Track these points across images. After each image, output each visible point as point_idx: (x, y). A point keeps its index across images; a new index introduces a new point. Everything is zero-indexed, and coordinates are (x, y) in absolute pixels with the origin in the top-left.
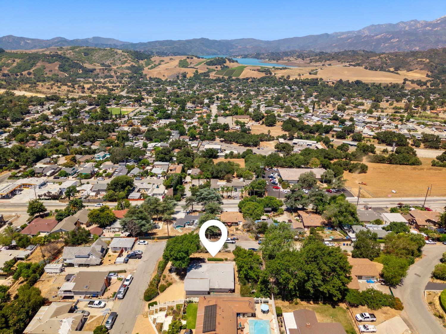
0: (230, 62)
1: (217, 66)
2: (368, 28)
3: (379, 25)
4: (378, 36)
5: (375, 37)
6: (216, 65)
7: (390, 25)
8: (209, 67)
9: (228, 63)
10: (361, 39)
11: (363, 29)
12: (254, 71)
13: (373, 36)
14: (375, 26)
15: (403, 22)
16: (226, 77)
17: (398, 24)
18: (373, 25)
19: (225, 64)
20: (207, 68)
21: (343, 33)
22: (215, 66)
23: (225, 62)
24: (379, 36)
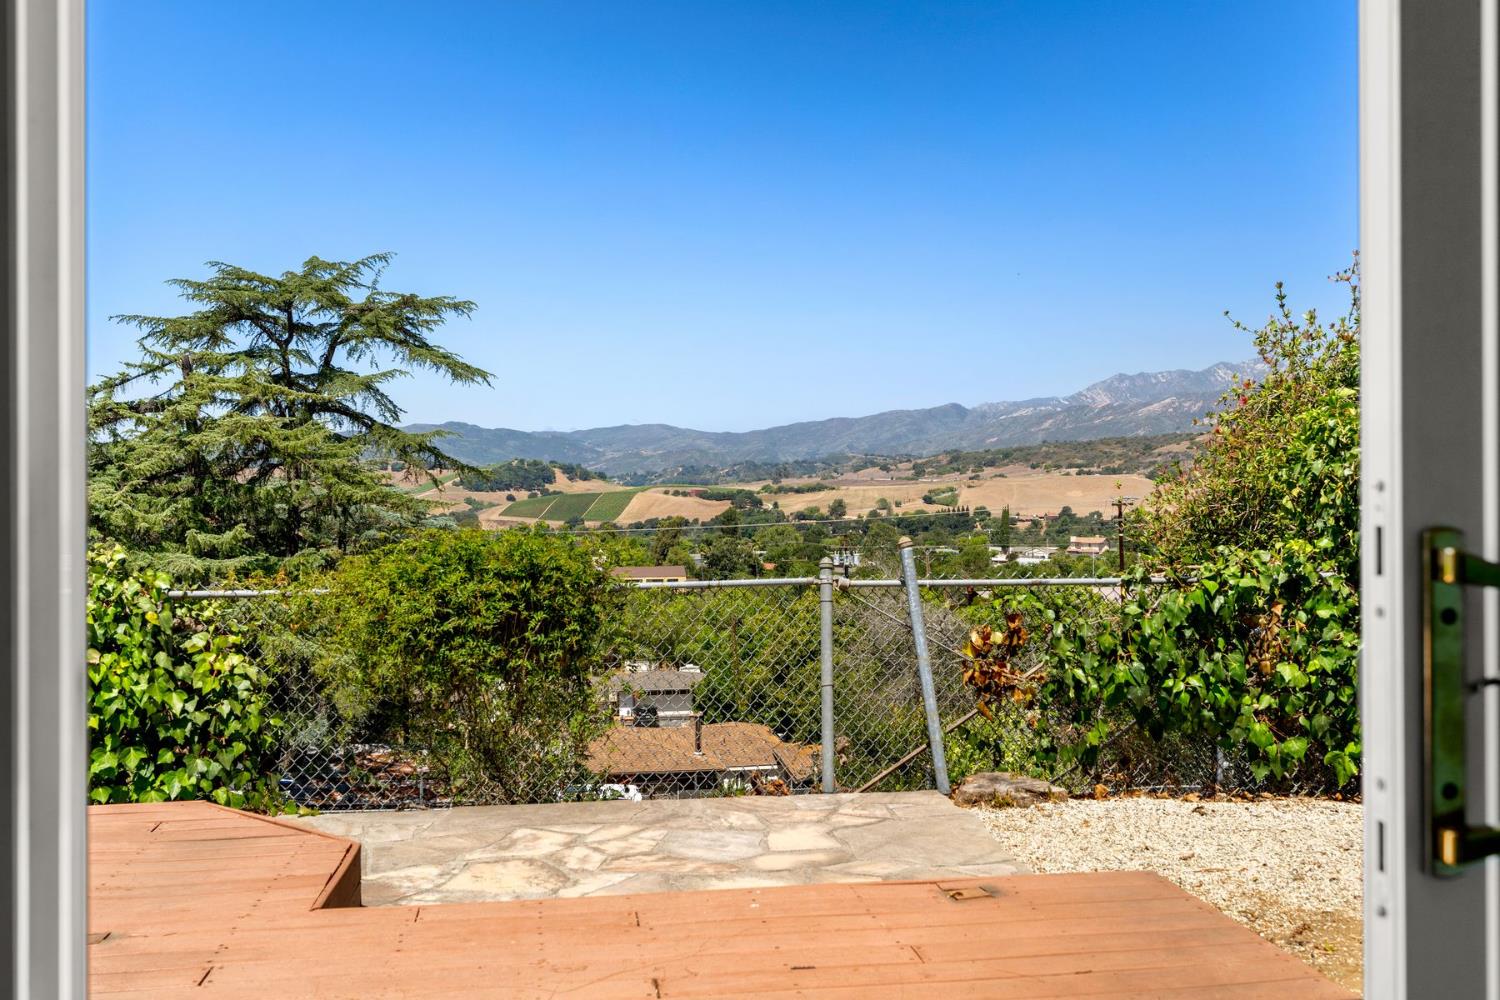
0: (571, 479)
1: (512, 492)
2: (1108, 387)
3: (1141, 375)
4: (1150, 408)
5: (1145, 410)
6: (508, 487)
7: (1185, 374)
8: (476, 496)
9: (562, 483)
10: (1091, 419)
11: (1088, 389)
12: (680, 498)
13: (1134, 409)
14: (1132, 378)
15: (1227, 366)
16: (555, 524)
17: (1210, 372)
18: (1122, 378)
19: (550, 488)
20: (469, 501)
21: (1018, 406)
22: (507, 493)
23: (550, 479)
24: (1156, 407)
